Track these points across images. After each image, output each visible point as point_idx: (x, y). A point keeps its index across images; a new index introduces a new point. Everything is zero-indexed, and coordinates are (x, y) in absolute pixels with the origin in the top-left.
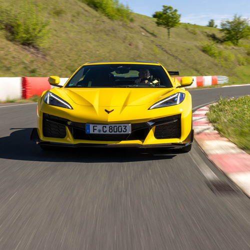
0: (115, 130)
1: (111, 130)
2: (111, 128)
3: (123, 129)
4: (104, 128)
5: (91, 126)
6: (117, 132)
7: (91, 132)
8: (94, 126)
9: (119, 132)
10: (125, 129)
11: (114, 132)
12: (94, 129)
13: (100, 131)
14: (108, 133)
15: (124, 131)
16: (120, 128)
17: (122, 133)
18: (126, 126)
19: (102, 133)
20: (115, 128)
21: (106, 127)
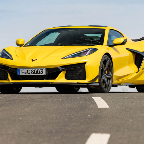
0: (35, 73)
1: (32, 73)
2: (32, 71)
3: (40, 72)
4: (28, 71)
5: (21, 70)
6: (36, 73)
7: (21, 74)
8: (22, 70)
9: (38, 73)
10: (42, 71)
11: (35, 74)
12: (22, 72)
13: (26, 73)
14: (31, 74)
15: (41, 73)
16: (38, 71)
17: (40, 74)
18: (42, 70)
19: (27, 74)
20: (35, 71)
21: (29, 70)
